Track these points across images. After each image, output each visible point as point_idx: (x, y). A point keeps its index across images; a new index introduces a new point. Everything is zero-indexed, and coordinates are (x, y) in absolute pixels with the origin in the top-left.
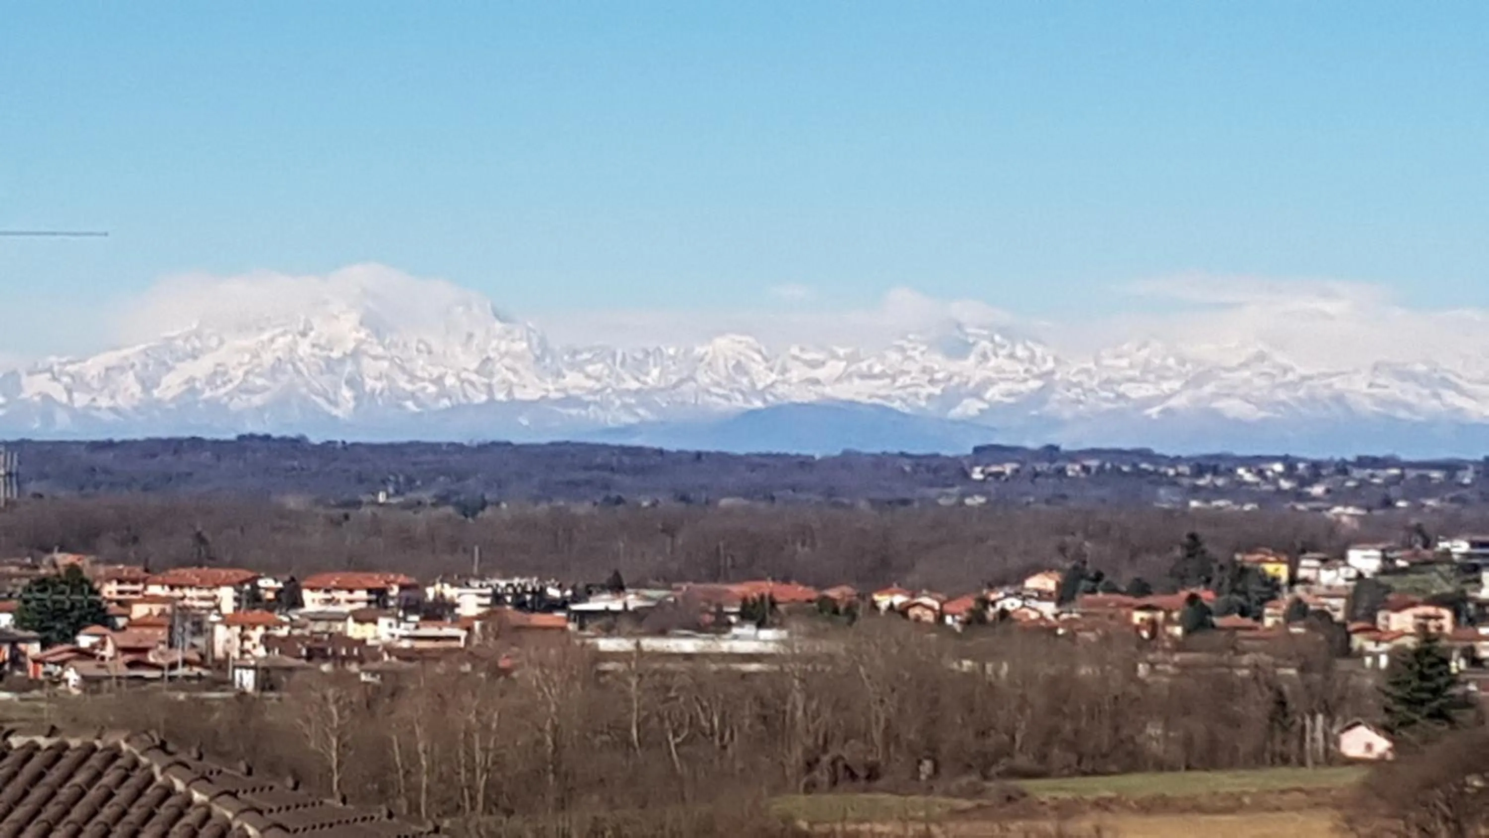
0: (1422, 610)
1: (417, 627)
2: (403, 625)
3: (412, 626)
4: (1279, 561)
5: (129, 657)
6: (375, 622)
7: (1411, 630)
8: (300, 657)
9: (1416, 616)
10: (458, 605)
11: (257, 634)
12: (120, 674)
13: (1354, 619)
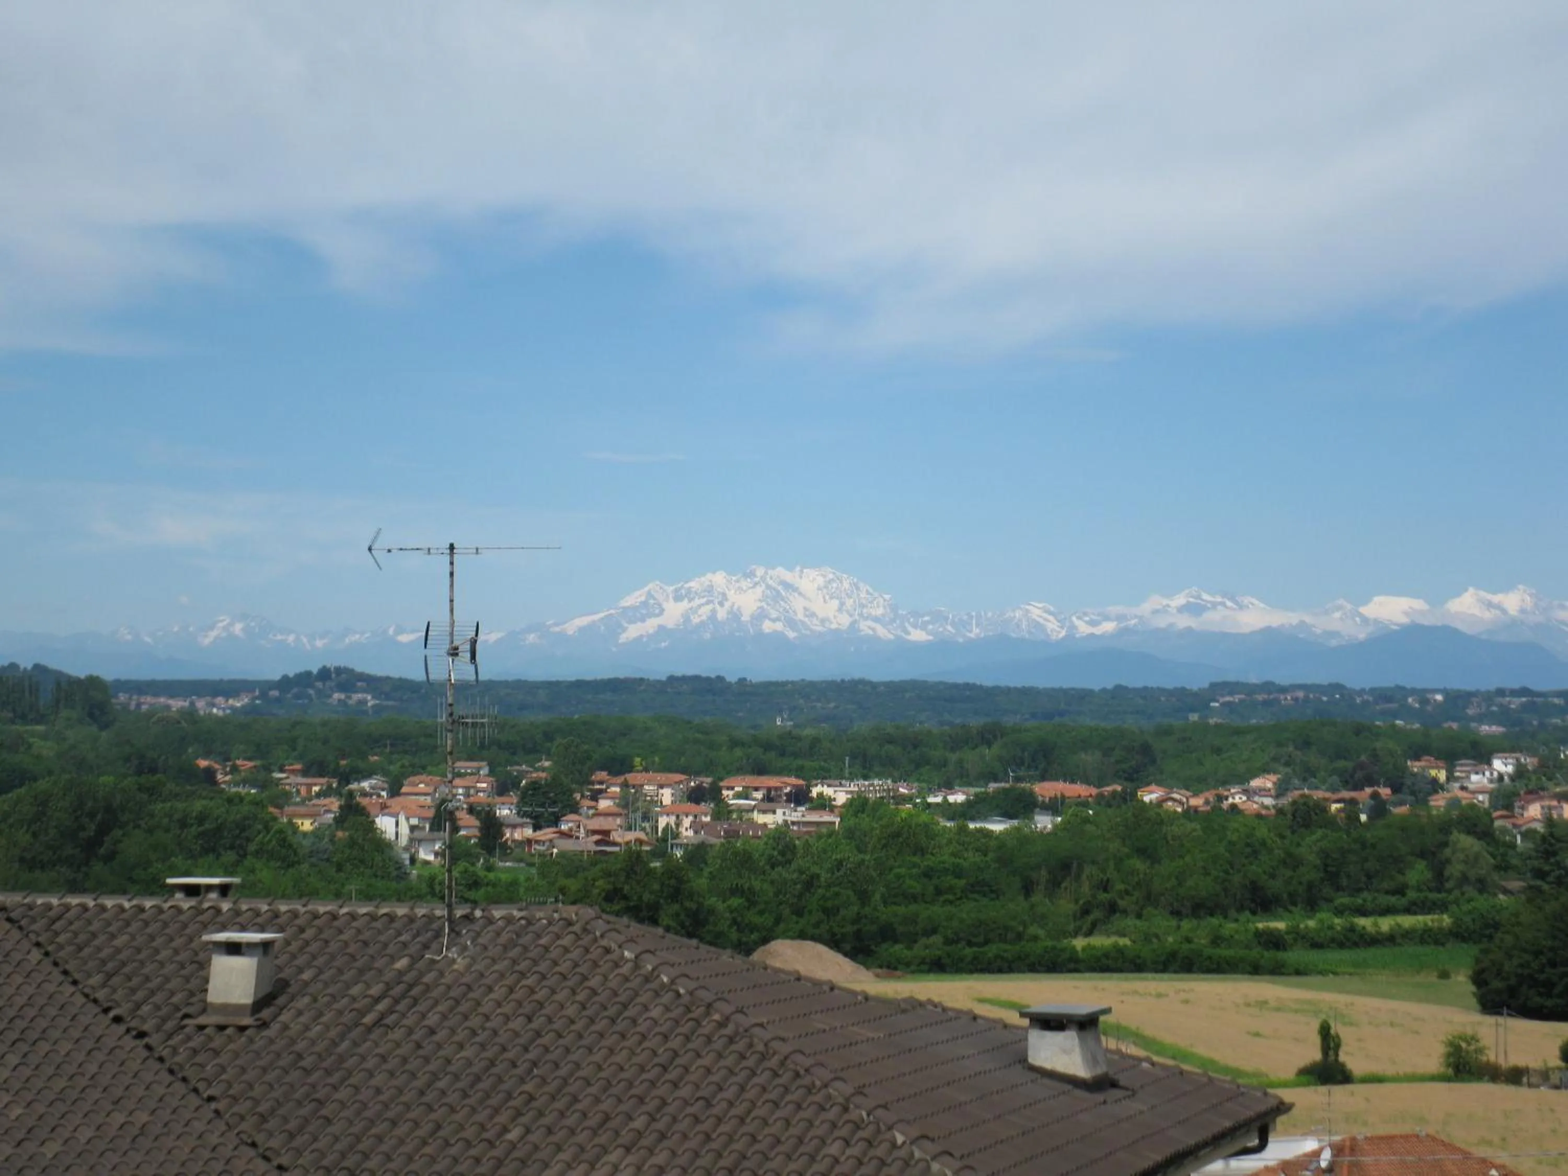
0: (1547, 803)
1: (803, 816)
2: (793, 814)
3: (800, 814)
4: (1438, 768)
5: (597, 837)
6: (774, 812)
7: (1539, 817)
8: (720, 837)
9: (1543, 807)
10: (834, 799)
11: (687, 821)
12: (589, 849)
13: (1496, 809)
